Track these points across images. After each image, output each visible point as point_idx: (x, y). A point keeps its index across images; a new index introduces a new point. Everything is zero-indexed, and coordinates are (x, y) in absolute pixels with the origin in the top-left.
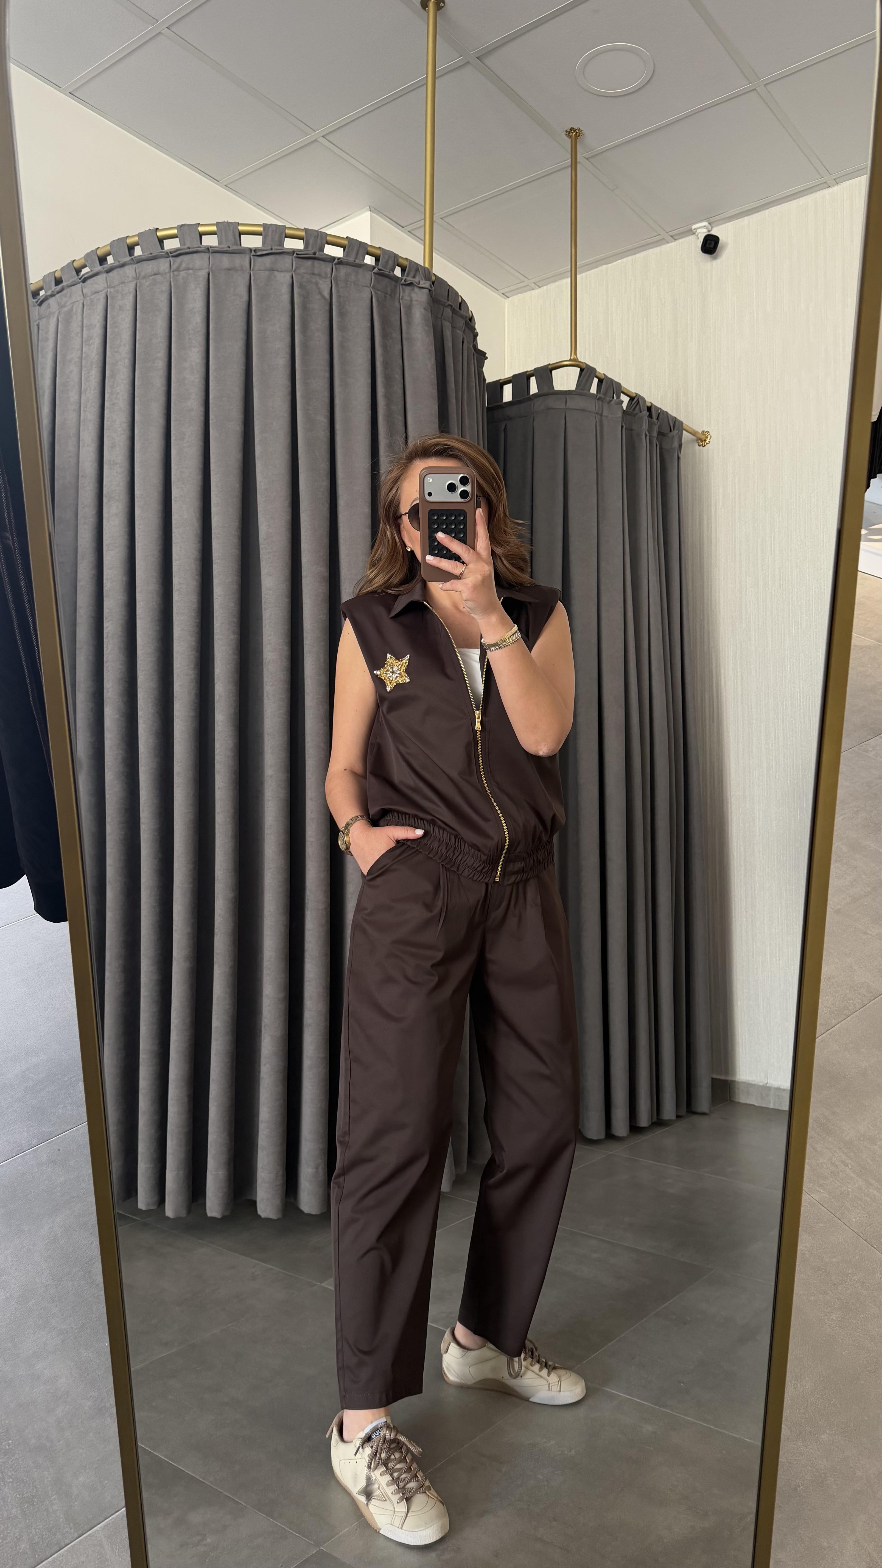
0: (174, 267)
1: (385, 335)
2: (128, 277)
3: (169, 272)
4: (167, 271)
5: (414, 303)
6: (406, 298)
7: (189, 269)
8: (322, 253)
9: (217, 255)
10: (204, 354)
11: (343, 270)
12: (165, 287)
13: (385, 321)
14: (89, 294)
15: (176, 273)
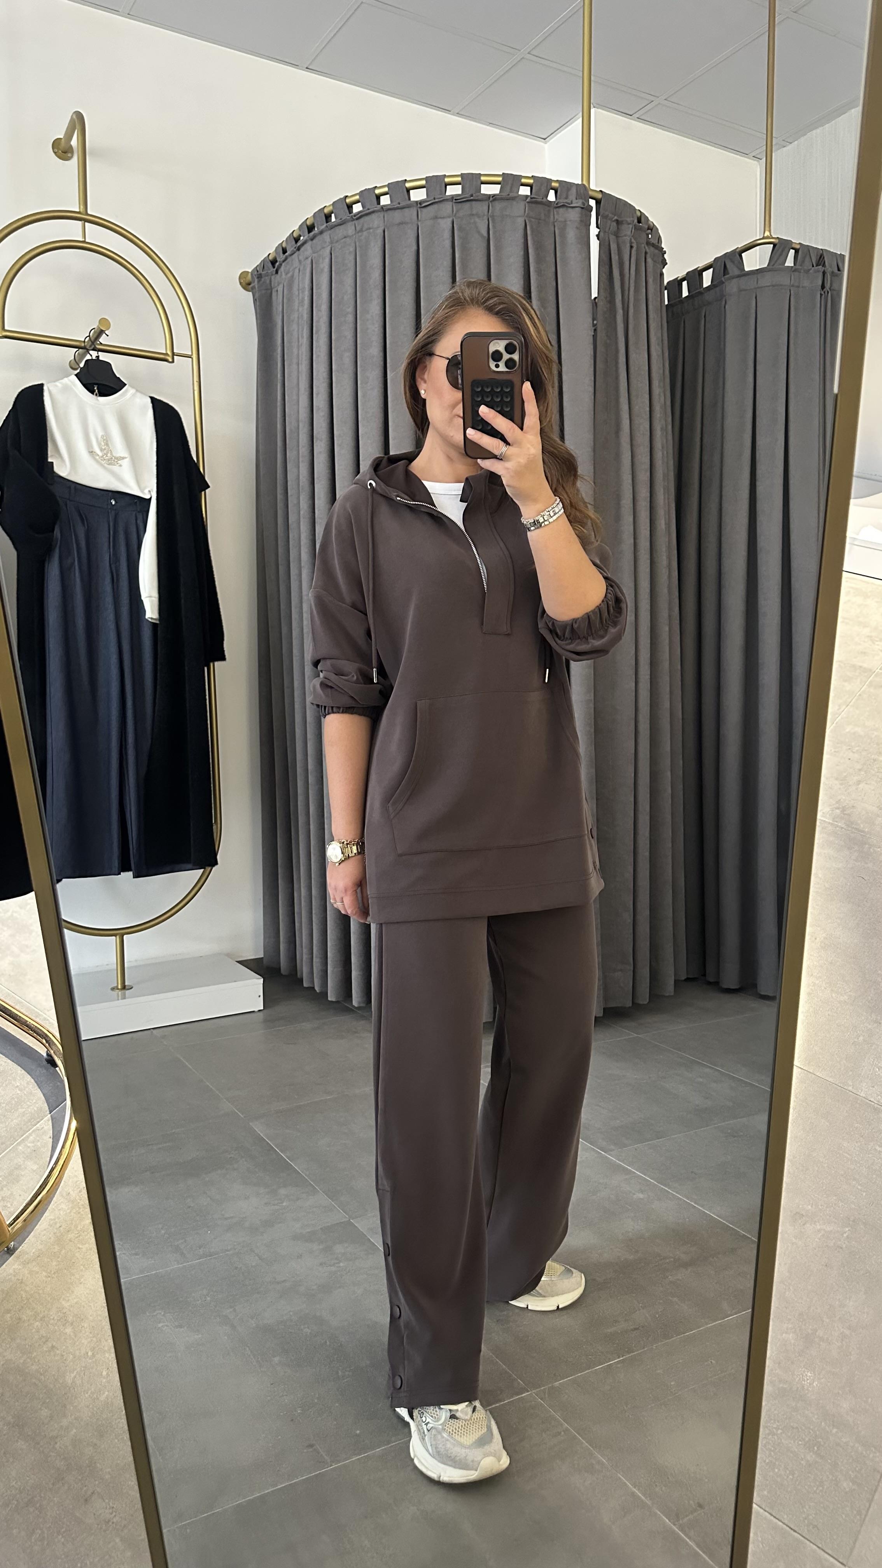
0: (358, 229)
1: (539, 260)
2: (326, 242)
3: (355, 234)
4: (353, 233)
5: (568, 223)
6: (560, 219)
7: (370, 229)
8: (479, 194)
9: (390, 212)
10: (381, 304)
11: (498, 205)
12: (352, 249)
13: (539, 247)
14: (303, 260)
15: (360, 234)
